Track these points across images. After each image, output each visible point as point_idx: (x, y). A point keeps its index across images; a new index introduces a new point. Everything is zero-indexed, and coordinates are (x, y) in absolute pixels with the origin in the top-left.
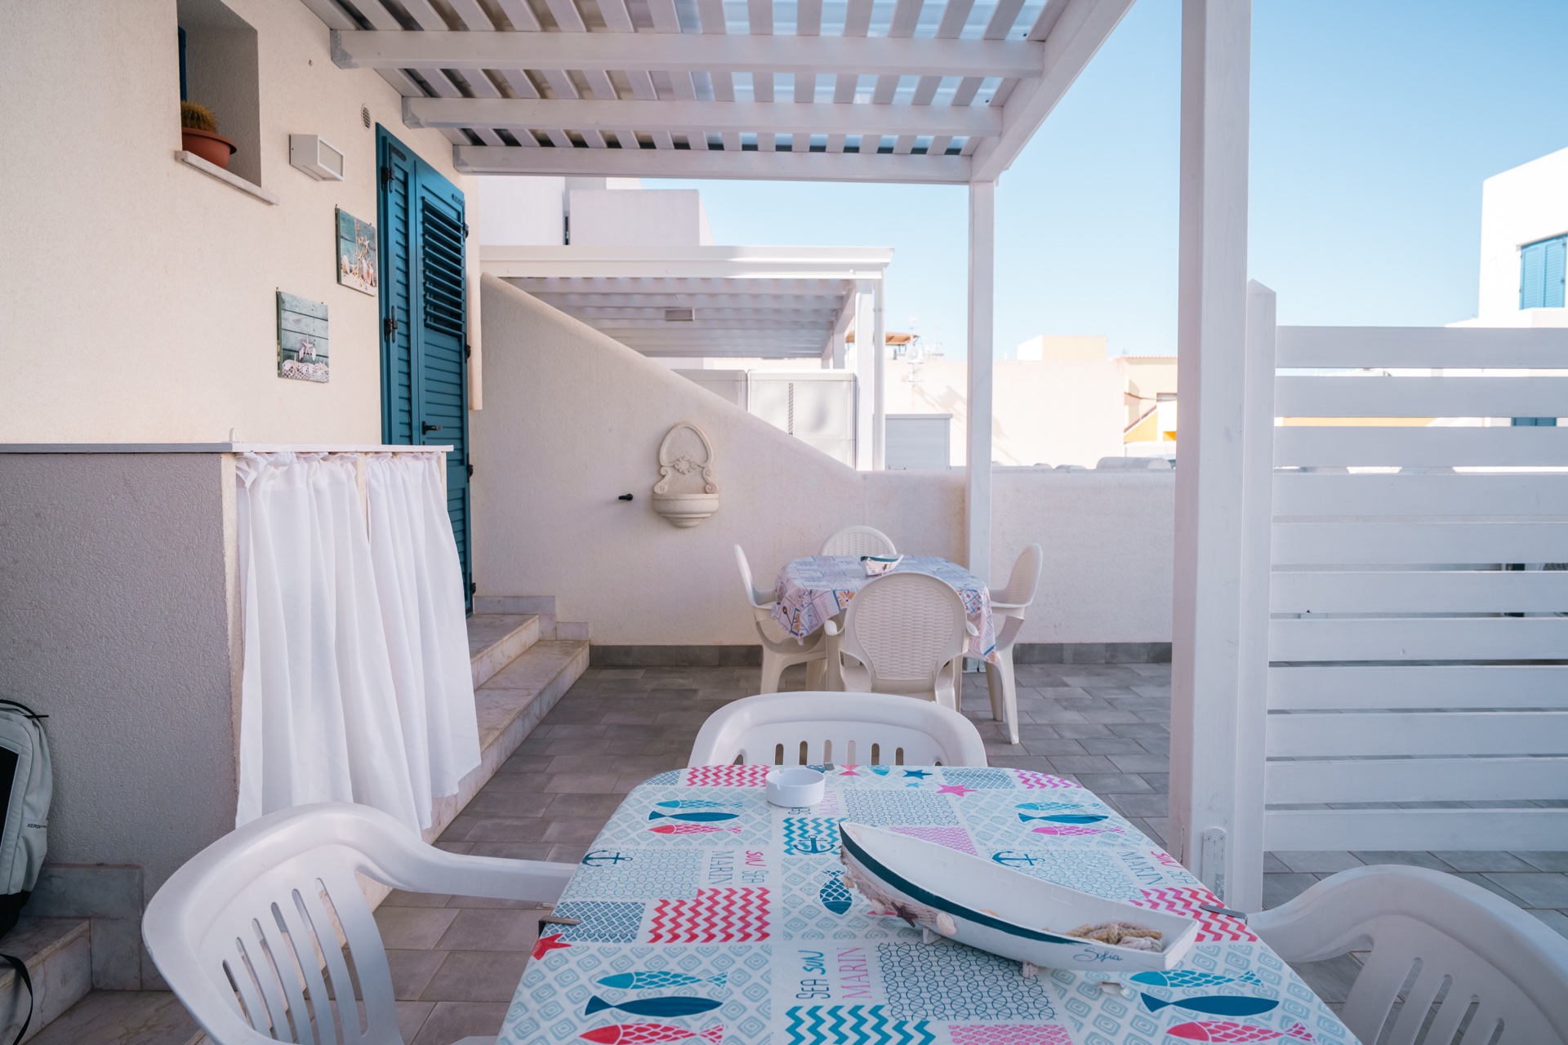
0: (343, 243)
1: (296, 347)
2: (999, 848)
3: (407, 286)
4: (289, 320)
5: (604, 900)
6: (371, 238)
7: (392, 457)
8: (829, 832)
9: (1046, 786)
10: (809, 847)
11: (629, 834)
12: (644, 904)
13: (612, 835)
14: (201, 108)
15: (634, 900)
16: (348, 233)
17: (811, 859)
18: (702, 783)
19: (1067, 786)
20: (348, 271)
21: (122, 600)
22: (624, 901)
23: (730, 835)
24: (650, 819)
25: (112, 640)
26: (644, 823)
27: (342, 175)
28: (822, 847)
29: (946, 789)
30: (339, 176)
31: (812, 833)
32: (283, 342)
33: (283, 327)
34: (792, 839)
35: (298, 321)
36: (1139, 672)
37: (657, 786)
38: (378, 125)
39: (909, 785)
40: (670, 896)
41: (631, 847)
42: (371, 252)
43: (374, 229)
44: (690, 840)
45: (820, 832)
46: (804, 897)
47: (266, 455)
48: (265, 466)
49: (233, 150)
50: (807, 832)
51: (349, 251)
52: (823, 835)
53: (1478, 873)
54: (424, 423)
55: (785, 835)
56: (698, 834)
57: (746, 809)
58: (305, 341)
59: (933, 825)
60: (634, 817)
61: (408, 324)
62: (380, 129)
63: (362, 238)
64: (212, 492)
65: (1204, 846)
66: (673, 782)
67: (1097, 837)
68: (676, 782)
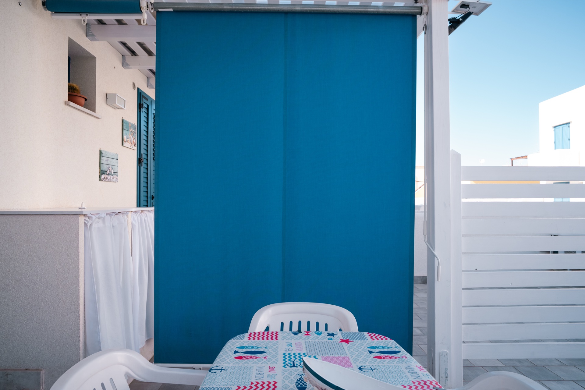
0: (124, 131)
1: (106, 170)
2: (361, 365)
3: (147, 146)
4: (104, 160)
5: (217, 387)
6: (135, 129)
7: (141, 212)
8: (299, 358)
9: (379, 339)
10: (292, 365)
11: (226, 360)
12: (231, 388)
13: (220, 360)
14: (75, 85)
15: (228, 387)
16: (126, 128)
17: (292, 370)
18: (253, 339)
19: (387, 339)
20: (126, 141)
21: (41, 269)
22: (224, 387)
23: (263, 360)
24: (234, 354)
25: (36, 284)
26: (232, 355)
27: (125, 107)
28: (297, 364)
29: (343, 341)
30: (124, 108)
31: (293, 359)
32: (102, 168)
33: (102, 163)
34: (286, 362)
35: (107, 160)
36: (418, 287)
37: (237, 340)
38: (138, 88)
39: (329, 339)
40: (241, 385)
41: (227, 365)
42: (135, 134)
43: (136, 125)
44: (248, 362)
45: (296, 359)
46: (289, 384)
47: (95, 215)
48: (95, 219)
49: (86, 100)
50: (291, 358)
51: (126, 134)
52: (297, 360)
53: (543, 366)
54: (152, 195)
55: (283, 360)
56: (252, 360)
57: (269, 349)
58: (110, 168)
59: (337, 356)
60: (228, 353)
61: (147, 160)
62: (139, 89)
63: (131, 129)
64: (75, 229)
65: (441, 358)
66: (243, 338)
67: (397, 360)
68: (244, 339)
